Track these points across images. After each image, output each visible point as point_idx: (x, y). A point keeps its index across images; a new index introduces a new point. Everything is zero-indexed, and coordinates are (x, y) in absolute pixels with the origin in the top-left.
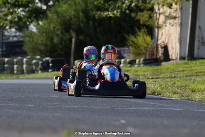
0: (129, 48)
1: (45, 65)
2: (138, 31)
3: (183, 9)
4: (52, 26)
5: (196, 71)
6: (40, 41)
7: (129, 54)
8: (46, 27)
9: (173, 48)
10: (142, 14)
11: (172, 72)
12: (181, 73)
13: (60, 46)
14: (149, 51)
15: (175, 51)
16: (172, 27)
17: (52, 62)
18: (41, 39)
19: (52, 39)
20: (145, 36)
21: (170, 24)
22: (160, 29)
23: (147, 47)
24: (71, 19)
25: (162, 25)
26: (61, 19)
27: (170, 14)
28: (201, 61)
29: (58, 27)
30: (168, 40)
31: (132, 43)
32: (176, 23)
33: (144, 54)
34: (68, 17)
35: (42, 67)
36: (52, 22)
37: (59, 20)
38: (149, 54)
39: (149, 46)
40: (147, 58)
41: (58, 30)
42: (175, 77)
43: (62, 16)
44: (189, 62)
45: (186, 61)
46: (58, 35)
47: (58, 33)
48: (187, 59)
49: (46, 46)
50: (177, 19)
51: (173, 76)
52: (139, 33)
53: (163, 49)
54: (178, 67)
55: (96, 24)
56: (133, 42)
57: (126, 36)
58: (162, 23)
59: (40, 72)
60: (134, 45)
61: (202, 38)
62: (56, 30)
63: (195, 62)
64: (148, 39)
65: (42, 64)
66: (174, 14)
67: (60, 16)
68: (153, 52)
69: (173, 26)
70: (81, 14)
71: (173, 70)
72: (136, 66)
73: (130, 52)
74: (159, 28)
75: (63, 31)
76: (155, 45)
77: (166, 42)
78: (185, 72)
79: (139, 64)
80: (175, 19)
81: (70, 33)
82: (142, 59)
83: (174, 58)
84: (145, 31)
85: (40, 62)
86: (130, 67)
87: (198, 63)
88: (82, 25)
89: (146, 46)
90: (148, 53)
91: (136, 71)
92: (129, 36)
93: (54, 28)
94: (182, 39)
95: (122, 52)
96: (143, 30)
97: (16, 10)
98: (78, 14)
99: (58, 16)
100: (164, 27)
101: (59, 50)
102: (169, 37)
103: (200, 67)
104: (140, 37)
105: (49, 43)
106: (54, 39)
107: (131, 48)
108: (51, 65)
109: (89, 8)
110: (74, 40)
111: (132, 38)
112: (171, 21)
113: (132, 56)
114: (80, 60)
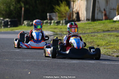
1: (6, 23)
2: (60, 2)
5: (97, 29)
6: (2, 9)
7: (56, 17)
9: (82, 14)
11: (82, 30)
12: (88, 30)
13: (15, 12)
14: (68, 15)
15: (83, 15)
17: (10, 21)
19: (10, 7)
20: (65, 6)
28: (99, 22)
30: (79, 9)
31: (57, 10)
33: (64, 17)
35: (4, 24)
39: (68, 13)
40: (67, 20)
41: (13, 2)
42: (84, 33)
44: (92, 23)
45: (90, 22)
46: (13, 5)
48: (90, 20)
49: (6, 11)
51: (84, 32)
52: (61, 4)
53: (76, 15)
54: (86, 26)
57: (54, 6)
59: (3, 27)
61: (100, 8)
63: (95, 22)
64: (67, 8)
65: (4, 23)
68: (70, 16)
71: (83, 28)
72: (61, 25)
74: (73, 1)
75: (17, 3)
76: (72, 12)
78: (90, 30)
79: (62, 24)
81: (20, 4)
82: (64, 21)
83: (83, 19)
84: (65, 3)
85: (3, 22)
86: (57, 25)
87: (97, 23)
89: (66, 12)
90: (67, 16)
91: (61, 29)
95: (52, 16)
96: (64, 3)
100: (76, 1)
101: (14, 14)
102: (80, 7)
103: (99, 26)
104: (62, 6)
105: (8, 9)
106: (11, 7)
107: (57, 13)
108: (9, 23)
110: (23, 9)
111: (57, 7)
113: (58, 18)
114: (27, 21)
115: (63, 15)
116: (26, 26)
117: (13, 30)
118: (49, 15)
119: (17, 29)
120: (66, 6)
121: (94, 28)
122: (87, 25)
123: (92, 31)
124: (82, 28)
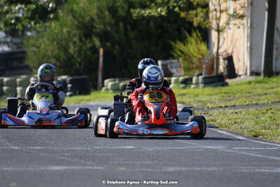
0: (178, 60)
2: (188, 35)
3: (254, 4)
4: (65, 30)
6: (50, 52)
7: (179, 69)
8: (57, 31)
10: (195, 12)
14: (207, 64)
15: (242, 63)
16: (238, 30)
17: (71, 82)
18: (51, 48)
19: (66, 50)
20: (199, 42)
21: (235, 25)
22: (221, 33)
23: (203, 58)
24: (92, 20)
25: (224, 28)
26: (78, 21)
27: (235, 12)
29: (74, 32)
30: (233, 49)
31: (180, 53)
32: (243, 24)
34: (88, 18)
36: (65, 25)
37: (76, 23)
38: (206, 69)
39: (206, 58)
41: (75, 35)
43: (80, 16)
44: (267, 79)
45: (261, 78)
46: (75, 42)
47: (75, 39)
48: (262, 74)
49: (57, 58)
50: (246, 18)
52: (189, 39)
53: (226, 62)
55: (129, 27)
56: (182, 52)
57: (172, 43)
58: (224, 25)
60: (183, 56)
62: (71, 36)
63: (275, 79)
64: (203, 47)
66: (241, 12)
67: (77, 15)
68: (212, 66)
69: (239, 27)
70: (107, 13)
72: (193, 86)
73: (180, 67)
74: (219, 31)
75: (84, 39)
76: (215, 55)
77: (230, 52)
79: (197, 84)
80: (242, 19)
81: (92, 40)
82: (201, 77)
83: (241, 73)
84: (198, 36)
86: (184, 88)
88: (108, 28)
89: (201, 57)
90: (204, 66)
91: (197, 95)
92: (175, 43)
93: (69, 32)
94: (253, 47)
95: (169, 66)
96: (194, 34)
97: (13, 7)
98: (102, 12)
99: (74, 16)
100: (225, 30)
101: (77, 64)
104: (191, 43)
105: (62, 54)
106: (70, 47)
107: (181, 60)
108: (69, 86)
109: (119, 4)
110: (101, 51)
111: (180, 46)
112: (238, 22)
113: (183, 72)
114: (111, 79)
115: (192, 63)
116: (111, 91)
117: (80, 100)
118: (162, 65)
119: (89, 100)
120: (201, 41)
121: (276, 93)
122: (257, 85)
123: (273, 100)
124: (246, 93)
